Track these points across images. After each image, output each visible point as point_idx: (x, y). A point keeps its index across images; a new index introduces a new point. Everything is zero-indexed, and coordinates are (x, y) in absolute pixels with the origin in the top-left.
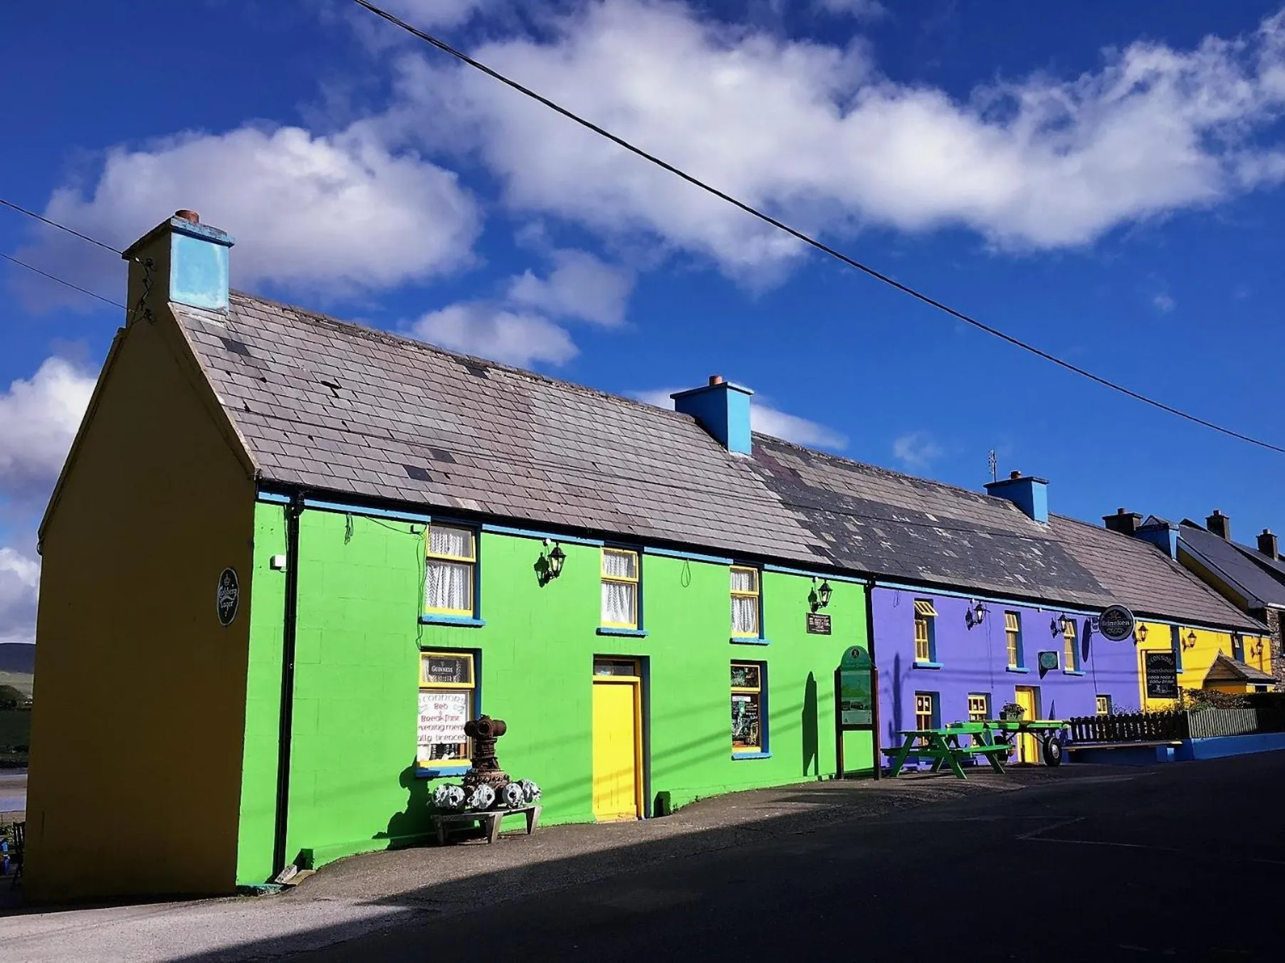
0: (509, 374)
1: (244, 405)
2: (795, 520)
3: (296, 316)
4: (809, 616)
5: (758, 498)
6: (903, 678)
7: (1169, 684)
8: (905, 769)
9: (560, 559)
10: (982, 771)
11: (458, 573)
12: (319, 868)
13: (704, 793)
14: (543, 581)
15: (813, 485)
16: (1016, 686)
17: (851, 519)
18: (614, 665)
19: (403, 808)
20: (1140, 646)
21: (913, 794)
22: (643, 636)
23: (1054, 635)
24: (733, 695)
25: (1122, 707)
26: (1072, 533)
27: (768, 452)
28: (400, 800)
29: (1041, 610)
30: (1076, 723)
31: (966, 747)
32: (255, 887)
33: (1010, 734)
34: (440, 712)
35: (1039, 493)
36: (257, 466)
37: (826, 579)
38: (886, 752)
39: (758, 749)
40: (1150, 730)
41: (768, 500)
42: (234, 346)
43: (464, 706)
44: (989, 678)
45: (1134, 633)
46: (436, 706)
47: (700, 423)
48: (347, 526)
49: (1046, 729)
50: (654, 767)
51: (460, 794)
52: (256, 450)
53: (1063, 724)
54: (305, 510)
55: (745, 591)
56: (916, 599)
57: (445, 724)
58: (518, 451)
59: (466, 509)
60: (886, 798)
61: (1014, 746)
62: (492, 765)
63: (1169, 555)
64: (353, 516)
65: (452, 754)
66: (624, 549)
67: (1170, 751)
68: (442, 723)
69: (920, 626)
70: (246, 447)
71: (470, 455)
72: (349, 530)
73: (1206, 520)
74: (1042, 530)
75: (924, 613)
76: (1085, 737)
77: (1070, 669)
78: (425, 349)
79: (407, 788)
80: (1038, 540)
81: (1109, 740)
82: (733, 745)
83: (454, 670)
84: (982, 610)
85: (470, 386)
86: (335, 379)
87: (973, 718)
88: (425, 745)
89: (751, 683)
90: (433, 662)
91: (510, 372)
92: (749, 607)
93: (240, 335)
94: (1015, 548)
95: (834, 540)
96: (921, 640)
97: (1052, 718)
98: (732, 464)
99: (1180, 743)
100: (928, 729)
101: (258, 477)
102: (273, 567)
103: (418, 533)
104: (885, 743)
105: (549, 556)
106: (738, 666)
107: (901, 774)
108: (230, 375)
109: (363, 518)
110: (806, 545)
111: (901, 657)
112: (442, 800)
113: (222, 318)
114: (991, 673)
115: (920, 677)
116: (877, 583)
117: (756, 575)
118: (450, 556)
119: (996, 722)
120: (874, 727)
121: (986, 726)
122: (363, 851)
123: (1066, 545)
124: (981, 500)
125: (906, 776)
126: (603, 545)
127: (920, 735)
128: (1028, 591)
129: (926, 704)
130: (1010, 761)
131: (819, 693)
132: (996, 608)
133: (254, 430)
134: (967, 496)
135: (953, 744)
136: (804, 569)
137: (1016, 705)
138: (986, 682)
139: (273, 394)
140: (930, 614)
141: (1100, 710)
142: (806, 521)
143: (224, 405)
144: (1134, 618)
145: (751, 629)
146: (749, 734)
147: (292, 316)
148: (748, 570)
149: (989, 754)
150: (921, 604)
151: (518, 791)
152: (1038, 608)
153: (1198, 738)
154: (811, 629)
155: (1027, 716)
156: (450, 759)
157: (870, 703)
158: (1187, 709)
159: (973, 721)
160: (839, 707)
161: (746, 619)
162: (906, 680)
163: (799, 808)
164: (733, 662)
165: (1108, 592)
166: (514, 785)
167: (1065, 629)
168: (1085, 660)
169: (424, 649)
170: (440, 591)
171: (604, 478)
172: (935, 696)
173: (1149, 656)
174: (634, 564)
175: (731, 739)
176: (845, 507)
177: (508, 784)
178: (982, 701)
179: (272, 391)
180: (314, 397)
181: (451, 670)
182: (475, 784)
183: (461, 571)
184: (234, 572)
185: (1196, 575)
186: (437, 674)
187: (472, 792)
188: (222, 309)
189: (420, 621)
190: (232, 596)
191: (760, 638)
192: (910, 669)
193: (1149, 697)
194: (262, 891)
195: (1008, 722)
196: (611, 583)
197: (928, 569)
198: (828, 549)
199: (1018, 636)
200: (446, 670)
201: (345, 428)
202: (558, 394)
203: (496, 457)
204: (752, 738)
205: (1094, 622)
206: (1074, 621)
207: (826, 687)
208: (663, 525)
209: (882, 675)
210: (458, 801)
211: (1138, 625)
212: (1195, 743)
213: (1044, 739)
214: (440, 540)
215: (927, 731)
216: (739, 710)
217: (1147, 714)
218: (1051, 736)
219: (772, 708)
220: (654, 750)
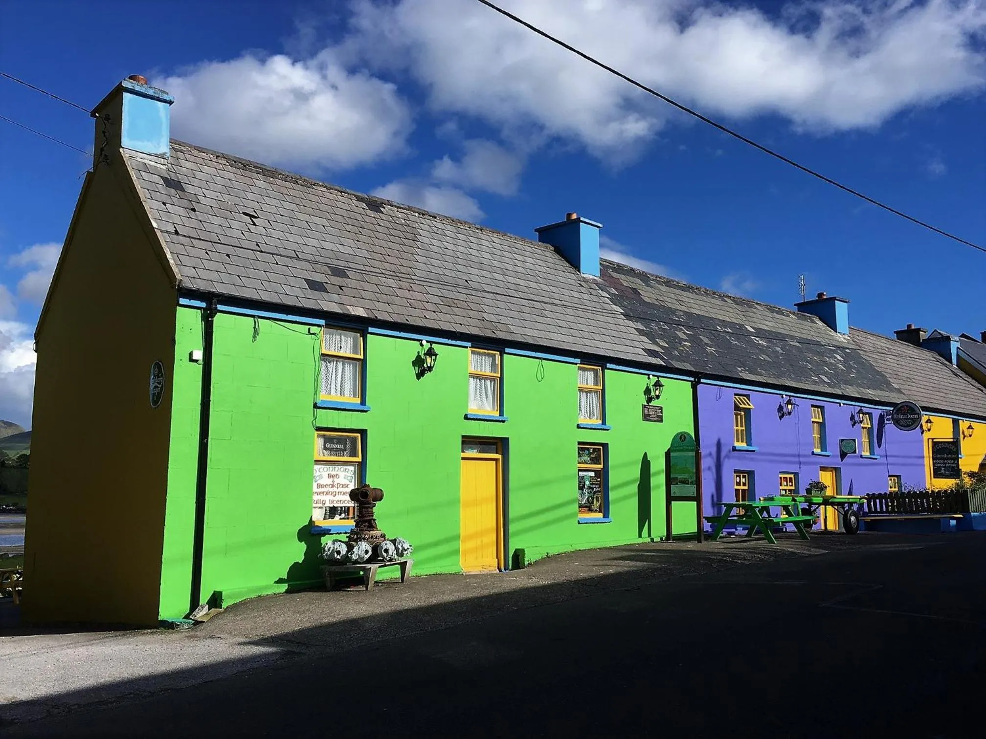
0: (402, 211)
1: (174, 229)
2: (634, 328)
3: (227, 162)
4: (644, 406)
5: (604, 311)
6: (724, 459)
7: (952, 467)
8: (725, 534)
9: (433, 357)
10: (790, 537)
11: (349, 369)
12: (227, 607)
13: (553, 551)
14: (420, 375)
15: (651, 302)
16: (820, 467)
17: (681, 329)
18: (481, 445)
19: (300, 559)
20: (926, 435)
21: (729, 557)
22: (504, 422)
23: (853, 425)
24: (579, 470)
25: (910, 485)
26: (869, 342)
27: (614, 275)
28: (298, 552)
29: (842, 404)
30: (871, 498)
31: (776, 517)
32: (173, 622)
33: (814, 507)
34: (333, 481)
35: (841, 310)
36: (178, 277)
37: (658, 377)
38: (708, 519)
39: (601, 515)
40: (935, 506)
41: (612, 313)
42: (173, 184)
43: (353, 476)
44: (796, 459)
45: (921, 424)
46: (330, 476)
47: (558, 251)
48: (254, 328)
49: (846, 503)
50: (512, 528)
51: (344, 549)
52: (180, 264)
53: (860, 499)
54: (218, 313)
55: (591, 385)
56: (736, 395)
57: (337, 490)
58: (403, 269)
59: (354, 315)
60: (706, 559)
61: (818, 517)
62: (371, 525)
63: (951, 362)
64: (259, 319)
65: (343, 515)
66: (488, 350)
67: (953, 522)
68: (335, 489)
69: (739, 417)
70: (171, 262)
71: (362, 272)
72: (256, 331)
73: (981, 334)
74: (843, 339)
75: (743, 406)
76: (879, 510)
77: (866, 454)
78: (332, 189)
79: (304, 542)
80: (840, 348)
81: (899, 512)
82: (580, 511)
83: (345, 447)
84: (792, 404)
85: (367, 219)
86: (254, 211)
87: (783, 492)
88: (320, 508)
89: (595, 461)
90: (328, 440)
91: (402, 208)
92: (594, 399)
93: (178, 175)
94: (820, 354)
95: (667, 346)
96: (739, 428)
97: (850, 493)
98: (583, 284)
99: (961, 516)
100: (745, 501)
101: (179, 286)
102: (191, 360)
103: (314, 334)
104: (708, 511)
105: (425, 354)
106: (583, 447)
107: (721, 537)
108: (166, 206)
109: (269, 321)
110: (642, 349)
111: (722, 441)
112: (329, 553)
113: (164, 161)
114: (799, 456)
115: (739, 458)
116: (702, 380)
117: (600, 373)
118: (341, 353)
119: (803, 496)
120: (697, 499)
121: (794, 500)
122: (265, 593)
123: (864, 353)
124: (792, 316)
125: (725, 540)
126: (470, 346)
127: (738, 506)
128: (831, 389)
129: (743, 480)
130: (814, 528)
131: (653, 469)
132: (804, 402)
133: (180, 249)
134: (780, 312)
135: (765, 514)
136: (640, 368)
137: (820, 482)
138: (794, 463)
139: (201, 221)
140: (748, 406)
141: (891, 487)
142: (643, 330)
143: (156, 228)
144: (922, 413)
145: (596, 417)
146: (593, 502)
147: (224, 162)
148: (593, 369)
149: (796, 523)
150: (739, 398)
151: (391, 548)
152: (840, 403)
153: (976, 512)
154: (646, 417)
155: (829, 492)
156: (340, 519)
157: (695, 479)
158: (967, 488)
159: (783, 495)
160: (669, 482)
161: (592, 409)
162: (726, 460)
163: (630, 567)
164: (580, 443)
165: (899, 391)
166: (388, 542)
167: (862, 421)
168: (879, 446)
169: (319, 429)
170: (333, 382)
171: (474, 293)
172: (751, 474)
173: (935, 444)
174: (497, 363)
175: (578, 507)
176: (677, 319)
177: (383, 541)
178: (791, 478)
179: (200, 219)
180: (235, 224)
181: (342, 446)
182: (356, 541)
183: (351, 365)
184: (161, 364)
185: (973, 378)
186: (330, 450)
187: (353, 547)
188: (164, 154)
189: (315, 406)
190: (159, 383)
191: (602, 424)
192: (730, 451)
193: (934, 477)
194: (178, 625)
195: (813, 496)
196: (477, 377)
197: (746, 370)
198: (661, 353)
199: (822, 425)
200: (338, 446)
201: (259, 249)
202: (442, 226)
203: (384, 274)
204: (596, 506)
205: (887, 415)
206: (870, 414)
207: (658, 465)
208: (521, 330)
209: (706, 456)
210: (341, 555)
211: (924, 419)
212: (974, 516)
213: (844, 511)
214: (334, 340)
215: (744, 502)
216: (584, 482)
217: (933, 491)
218: (850, 509)
219: (612, 482)
220: (512, 514)
